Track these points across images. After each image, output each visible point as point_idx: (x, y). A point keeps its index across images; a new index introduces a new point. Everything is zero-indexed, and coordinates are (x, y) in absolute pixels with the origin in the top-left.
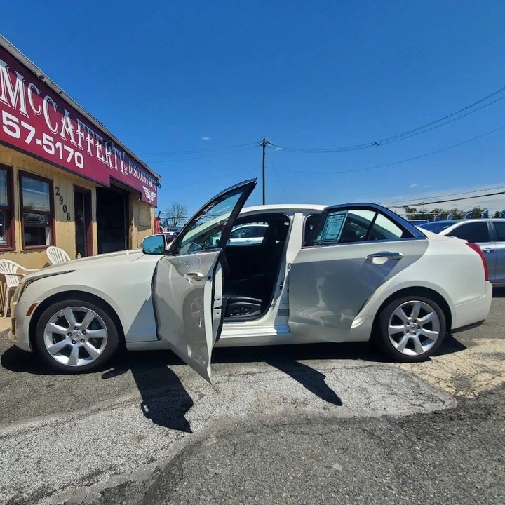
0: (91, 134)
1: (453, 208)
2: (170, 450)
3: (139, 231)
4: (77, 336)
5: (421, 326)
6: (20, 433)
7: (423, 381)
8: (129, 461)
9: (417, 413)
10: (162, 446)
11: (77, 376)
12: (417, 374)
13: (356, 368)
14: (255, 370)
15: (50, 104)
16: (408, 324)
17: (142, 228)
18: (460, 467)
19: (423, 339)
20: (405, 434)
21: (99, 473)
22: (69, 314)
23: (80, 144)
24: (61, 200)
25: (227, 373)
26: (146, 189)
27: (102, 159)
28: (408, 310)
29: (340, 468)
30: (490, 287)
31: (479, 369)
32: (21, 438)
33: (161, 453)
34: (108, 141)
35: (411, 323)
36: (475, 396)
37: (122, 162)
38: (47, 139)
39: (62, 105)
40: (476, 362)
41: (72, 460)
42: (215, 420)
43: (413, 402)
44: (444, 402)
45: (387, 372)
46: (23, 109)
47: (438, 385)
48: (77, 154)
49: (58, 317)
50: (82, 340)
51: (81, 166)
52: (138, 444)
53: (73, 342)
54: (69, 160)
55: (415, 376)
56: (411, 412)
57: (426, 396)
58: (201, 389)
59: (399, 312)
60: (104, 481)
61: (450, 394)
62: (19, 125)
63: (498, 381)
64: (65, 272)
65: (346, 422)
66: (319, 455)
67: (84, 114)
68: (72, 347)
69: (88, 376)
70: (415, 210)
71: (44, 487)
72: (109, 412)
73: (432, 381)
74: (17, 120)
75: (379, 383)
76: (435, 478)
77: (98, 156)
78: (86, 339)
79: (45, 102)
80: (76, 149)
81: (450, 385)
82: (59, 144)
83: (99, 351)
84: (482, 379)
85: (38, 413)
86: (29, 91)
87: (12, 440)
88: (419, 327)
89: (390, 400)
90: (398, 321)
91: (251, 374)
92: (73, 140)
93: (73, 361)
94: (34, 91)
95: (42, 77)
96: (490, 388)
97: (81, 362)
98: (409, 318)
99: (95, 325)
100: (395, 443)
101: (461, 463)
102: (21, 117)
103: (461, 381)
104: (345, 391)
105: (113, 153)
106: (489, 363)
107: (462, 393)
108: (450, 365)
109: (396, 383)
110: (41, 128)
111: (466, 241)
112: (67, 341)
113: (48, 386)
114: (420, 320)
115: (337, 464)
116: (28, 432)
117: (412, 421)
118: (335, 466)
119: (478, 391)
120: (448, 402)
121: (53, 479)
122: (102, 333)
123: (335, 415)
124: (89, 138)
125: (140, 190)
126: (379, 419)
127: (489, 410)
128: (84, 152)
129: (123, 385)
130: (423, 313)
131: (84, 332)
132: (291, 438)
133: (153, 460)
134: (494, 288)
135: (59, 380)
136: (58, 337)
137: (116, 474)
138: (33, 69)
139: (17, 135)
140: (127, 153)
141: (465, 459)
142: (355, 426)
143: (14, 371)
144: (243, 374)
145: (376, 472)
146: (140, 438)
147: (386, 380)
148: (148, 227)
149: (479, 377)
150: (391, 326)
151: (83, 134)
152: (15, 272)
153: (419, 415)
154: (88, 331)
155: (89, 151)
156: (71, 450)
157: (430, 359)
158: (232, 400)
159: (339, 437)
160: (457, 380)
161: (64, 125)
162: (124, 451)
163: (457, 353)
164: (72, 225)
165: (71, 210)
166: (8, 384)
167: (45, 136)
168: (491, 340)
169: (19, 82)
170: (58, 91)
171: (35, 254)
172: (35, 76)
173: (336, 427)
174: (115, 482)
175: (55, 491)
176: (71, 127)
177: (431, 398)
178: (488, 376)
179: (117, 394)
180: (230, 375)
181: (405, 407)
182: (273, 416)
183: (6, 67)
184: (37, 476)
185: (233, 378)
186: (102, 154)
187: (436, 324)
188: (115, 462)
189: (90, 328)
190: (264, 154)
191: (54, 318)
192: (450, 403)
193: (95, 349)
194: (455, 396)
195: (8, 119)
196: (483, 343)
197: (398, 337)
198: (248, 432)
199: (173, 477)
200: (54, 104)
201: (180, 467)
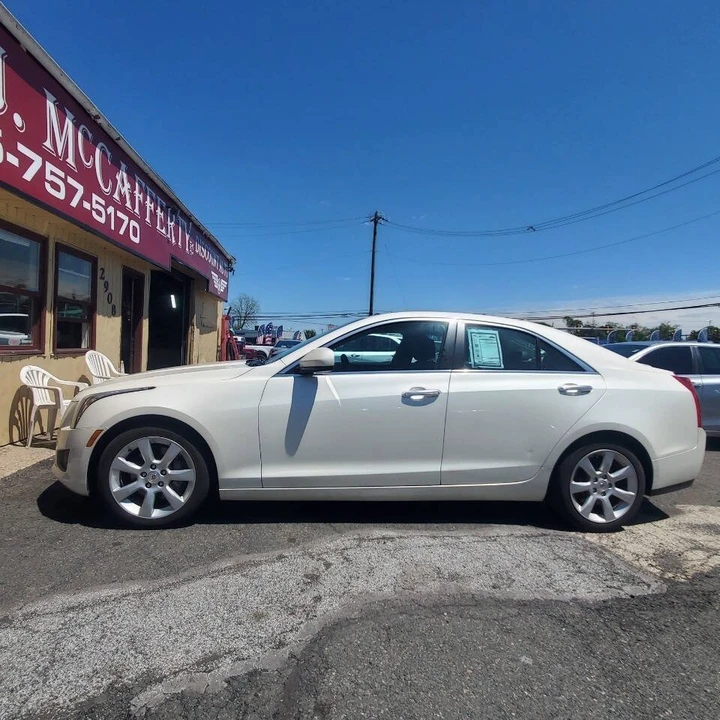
0: (151, 197)
1: (633, 323)
2: (303, 633)
3: (201, 333)
4: (154, 477)
5: (613, 485)
6: (96, 603)
7: (618, 557)
8: (251, 643)
9: (616, 598)
10: (290, 627)
11: (151, 533)
12: (607, 547)
13: (527, 536)
14: (391, 533)
15: (104, 153)
16: (597, 480)
17: (207, 329)
18: (681, 666)
19: (615, 501)
20: (604, 623)
21: (215, 657)
22: (145, 445)
23: (137, 210)
24: (106, 285)
25: (356, 537)
26: (215, 276)
27: (163, 231)
28: (597, 461)
29: (529, 661)
30: (703, 435)
31: (689, 545)
32: (99, 610)
33: (291, 637)
34: (172, 207)
35: (600, 479)
36: (688, 579)
37: (187, 237)
38: (97, 202)
39: (118, 156)
40: (683, 536)
41: (176, 640)
42: (352, 597)
43: (609, 583)
44: (649, 586)
45: (569, 544)
46: (70, 160)
47: (636, 563)
48: (133, 223)
49: (130, 450)
50: (161, 484)
51: (136, 240)
52: (258, 624)
53: (148, 485)
54: (122, 232)
55: (606, 550)
56: (608, 595)
57: (624, 577)
58: (325, 556)
59: (585, 463)
60: (226, 668)
61: (655, 575)
62: (65, 181)
63: (716, 561)
64: (142, 389)
65: (525, 605)
66: (499, 644)
67: (145, 168)
68: (145, 492)
69: (166, 532)
70: (580, 323)
71: (148, 670)
72: (207, 581)
73: (629, 557)
74: (62, 174)
75: (559, 558)
76: (652, 679)
77: (158, 227)
78: (166, 482)
79: (98, 151)
80: (132, 216)
81: (654, 564)
82: (111, 210)
83: (182, 499)
84: (694, 558)
85: (111, 579)
86: (80, 135)
87: (88, 611)
88: (610, 486)
89: (578, 579)
90: (582, 476)
91: (388, 539)
92: (128, 204)
93: (145, 511)
94: (85, 135)
95: (97, 117)
96: (706, 569)
97: (156, 513)
98: (598, 473)
99: (179, 463)
100: (594, 634)
101: (682, 661)
102: (68, 171)
103: (667, 560)
104: (518, 566)
105: (177, 223)
106: (702, 538)
107: (671, 575)
108: (649, 537)
109: (583, 558)
110: (92, 187)
111: (672, 373)
112: (140, 484)
113: (115, 544)
114: (612, 476)
115: (524, 657)
116: (106, 602)
117: (611, 607)
118: (523, 659)
119: (691, 573)
120: (654, 586)
121: (157, 662)
122: (187, 474)
123: (511, 596)
124: (148, 202)
125: (208, 277)
126: (567, 603)
127: (708, 599)
128: (141, 221)
129: (218, 547)
130: (615, 467)
131: (164, 472)
132: (459, 622)
133: (281, 644)
134: (708, 438)
135: (128, 537)
136: (126, 478)
137: (238, 659)
138: (87, 106)
139: (61, 195)
140: (194, 224)
141: (687, 656)
142: (538, 611)
143: (62, 522)
144: (378, 539)
145: (576, 668)
146: (258, 617)
147: (568, 554)
148: (213, 328)
149: (690, 555)
150: (574, 483)
151: (141, 196)
152: (46, 385)
153: (619, 600)
154: (169, 471)
155: (148, 220)
156: (170, 628)
157: (623, 529)
158: (371, 571)
159: (519, 624)
160: (662, 558)
161: (119, 182)
162: (241, 632)
163: (658, 523)
164: (117, 322)
165: (118, 300)
166: (58, 539)
167: (95, 197)
168: (701, 507)
169: (69, 123)
170: (114, 136)
171: (69, 360)
172: (89, 115)
173: (514, 611)
174: (240, 669)
175: (165, 677)
176: (127, 185)
177: (631, 580)
178: (701, 555)
179: (213, 558)
180: (361, 540)
181: (599, 590)
182: (429, 595)
183: (54, 103)
184: (136, 657)
185: (365, 544)
186: (164, 224)
187: (633, 482)
188: (233, 644)
189: (172, 467)
190: (375, 233)
191: (125, 451)
192: (656, 587)
193: (177, 496)
194: (661, 578)
195: (52, 173)
196: (690, 512)
197: (582, 497)
198: (401, 613)
199: (316, 666)
200: (109, 154)
201: (321, 654)
